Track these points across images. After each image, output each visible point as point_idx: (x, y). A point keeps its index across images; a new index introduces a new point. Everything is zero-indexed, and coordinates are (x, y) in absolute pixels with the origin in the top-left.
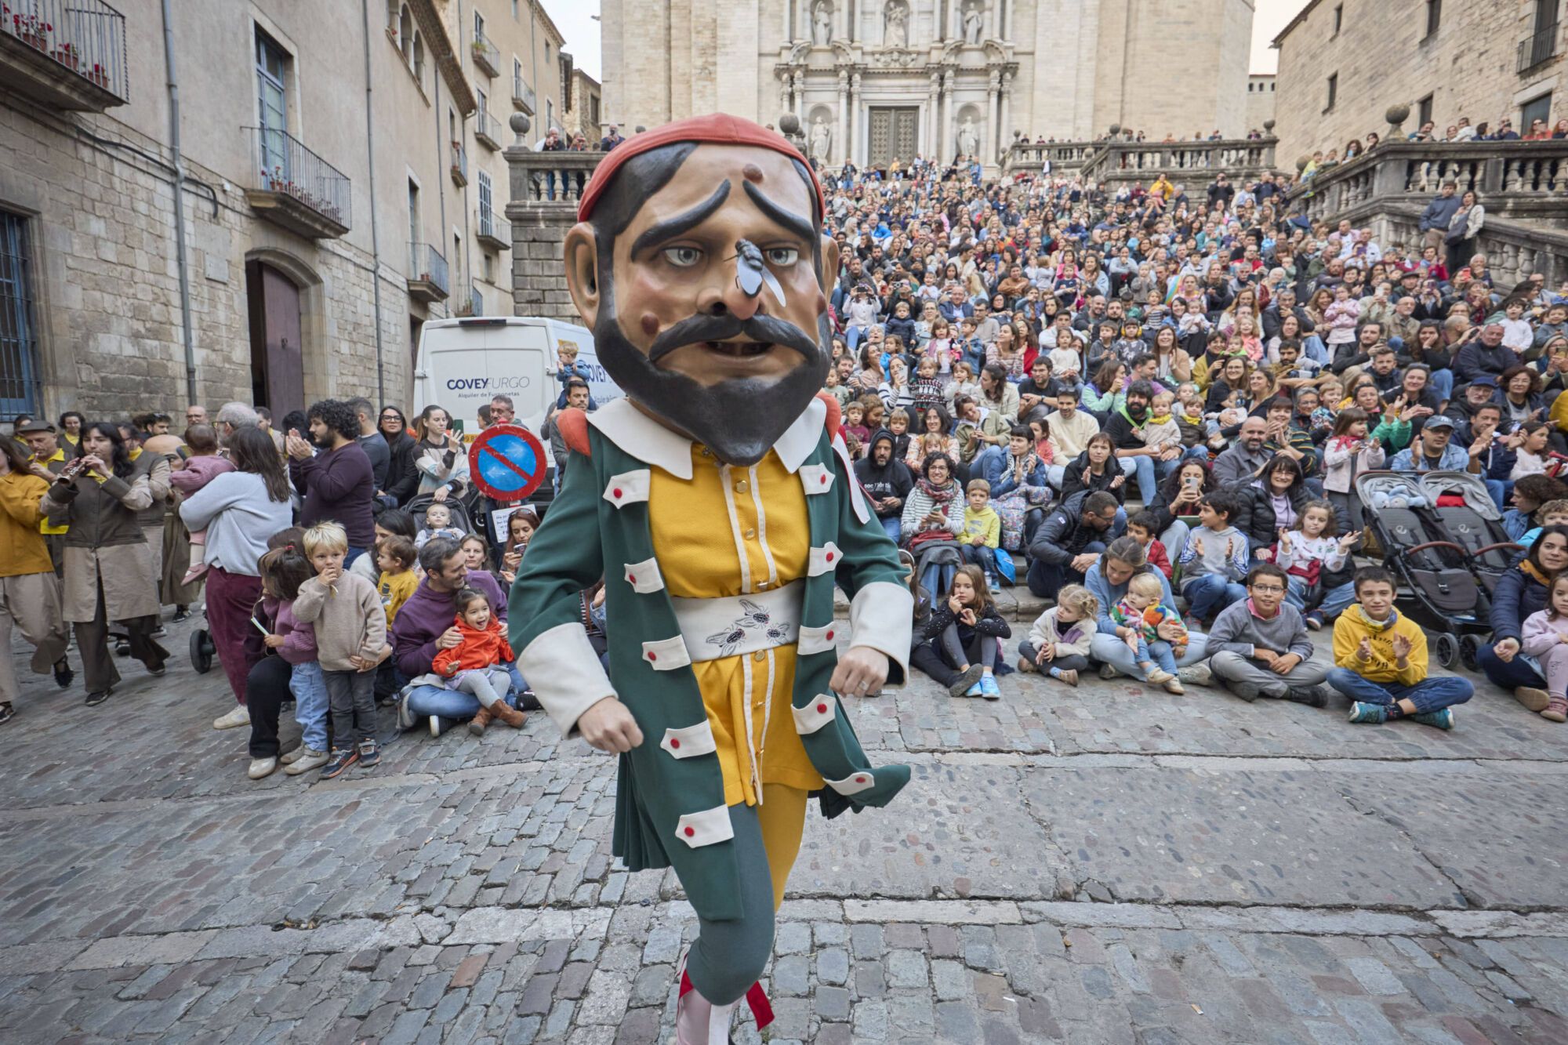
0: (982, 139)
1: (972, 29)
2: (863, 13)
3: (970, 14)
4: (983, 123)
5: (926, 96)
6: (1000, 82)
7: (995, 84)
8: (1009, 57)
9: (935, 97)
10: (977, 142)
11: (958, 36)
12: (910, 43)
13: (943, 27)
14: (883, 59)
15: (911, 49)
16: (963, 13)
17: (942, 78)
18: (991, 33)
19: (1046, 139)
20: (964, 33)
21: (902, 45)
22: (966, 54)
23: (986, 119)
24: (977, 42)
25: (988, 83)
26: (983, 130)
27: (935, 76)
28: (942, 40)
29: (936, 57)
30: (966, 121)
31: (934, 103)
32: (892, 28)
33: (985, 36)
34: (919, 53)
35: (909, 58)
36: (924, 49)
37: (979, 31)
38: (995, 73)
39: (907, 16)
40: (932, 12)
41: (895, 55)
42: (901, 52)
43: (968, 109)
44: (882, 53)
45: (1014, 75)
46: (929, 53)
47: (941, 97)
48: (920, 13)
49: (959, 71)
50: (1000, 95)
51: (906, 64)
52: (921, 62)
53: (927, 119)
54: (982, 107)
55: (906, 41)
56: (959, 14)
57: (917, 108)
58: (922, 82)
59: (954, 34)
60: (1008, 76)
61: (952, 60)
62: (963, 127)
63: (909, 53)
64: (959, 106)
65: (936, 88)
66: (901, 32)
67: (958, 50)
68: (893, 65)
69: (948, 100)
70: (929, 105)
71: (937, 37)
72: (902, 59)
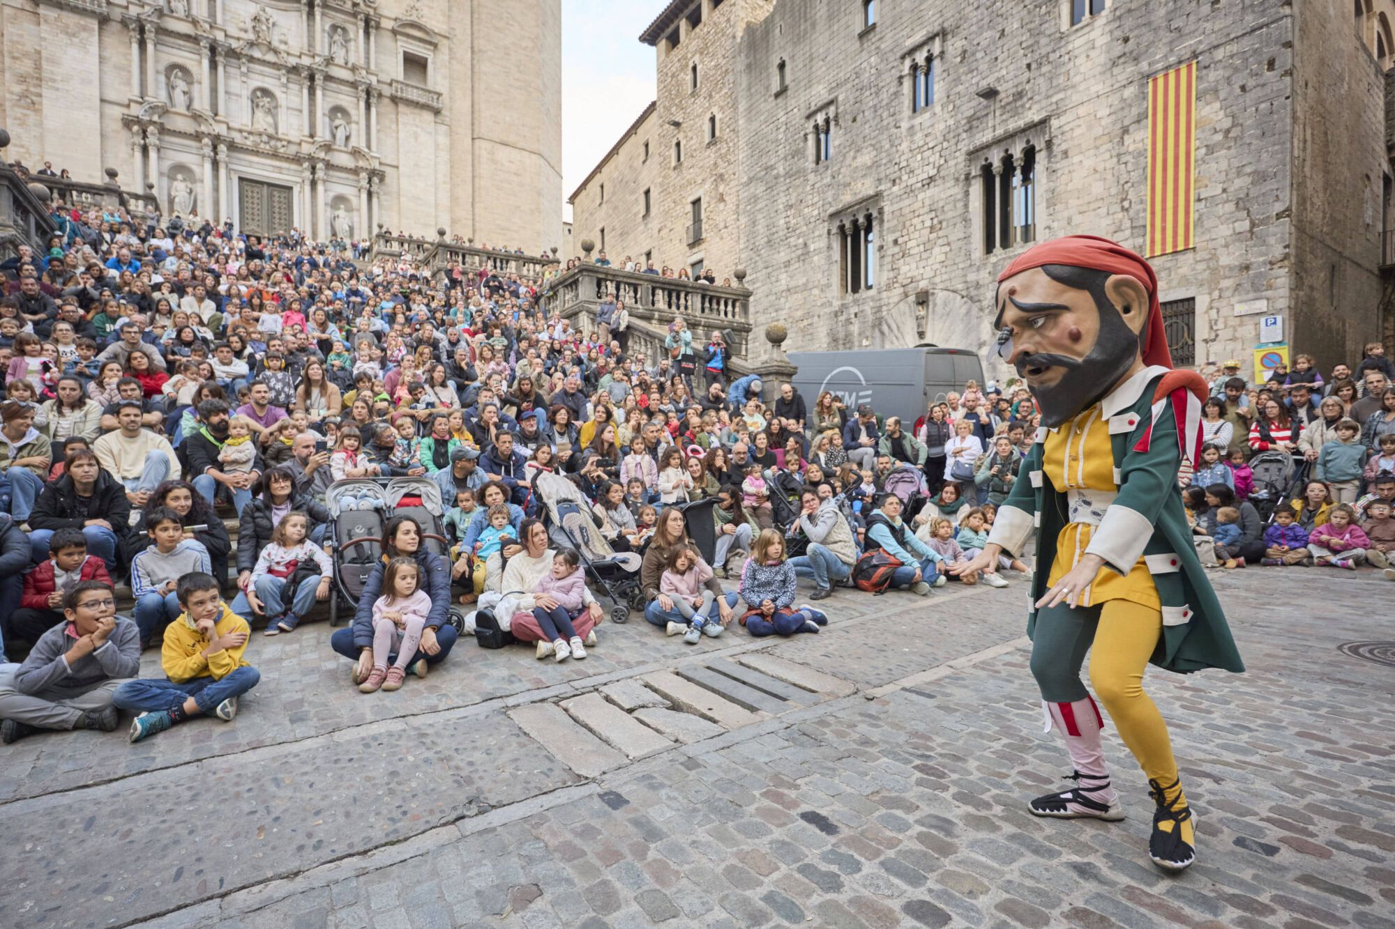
0: (356, 226)
1: (341, 134)
2: (227, 92)
3: (337, 122)
4: (355, 214)
5: (299, 180)
6: (370, 181)
7: (364, 183)
8: (375, 165)
9: (307, 184)
10: (351, 229)
11: (328, 137)
12: (280, 131)
13: (312, 126)
14: (251, 138)
15: (280, 136)
16: (332, 120)
17: (314, 168)
18: (358, 141)
19: (406, 234)
20: (334, 136)
21: (271, 131)
22: (336, 154)
23: (359, 210)
24: (346, 145)
25: (358, 181)
26: (356, 219)
27: (306, 165)
28: (312, 136)
29: (306, 149)
30: (338, 209)
31: (307, 188)
32: (259, 114)
33: (353, 142)
34: (289, 142)
35: (279, 144)
36: (297, 140)
37: (348, 138)
38: (364, 175)
39: (276, 107)
40: (301, 111)
41: (265, 138)
42: (270, 137)
43: (339, 200)
44: (250, 133)
45: (382, 180)
46: (300, 144)
47: (313, 184)
48: (288, 108)
49: (329, 166)
50: (370, 194)
51: (276, 148)
52: (292, 150)
53: (301, 199)
54: (354, 201)
55: (276, 128)
56: (327, 120)
57: (290, 188)
58: (294, 167)
59: (323, 134)
60: (376, 180)
61: (322, 155)
62: (337, 213)
63: (280, 140)
64: (331, 194)
65: (308, 174)
66: (270, 120)
67: (328, 148)
68: (262, 146)
69: (320, 188)
70: (302, 188)
71: (306, 132)
72: (273, 143)
